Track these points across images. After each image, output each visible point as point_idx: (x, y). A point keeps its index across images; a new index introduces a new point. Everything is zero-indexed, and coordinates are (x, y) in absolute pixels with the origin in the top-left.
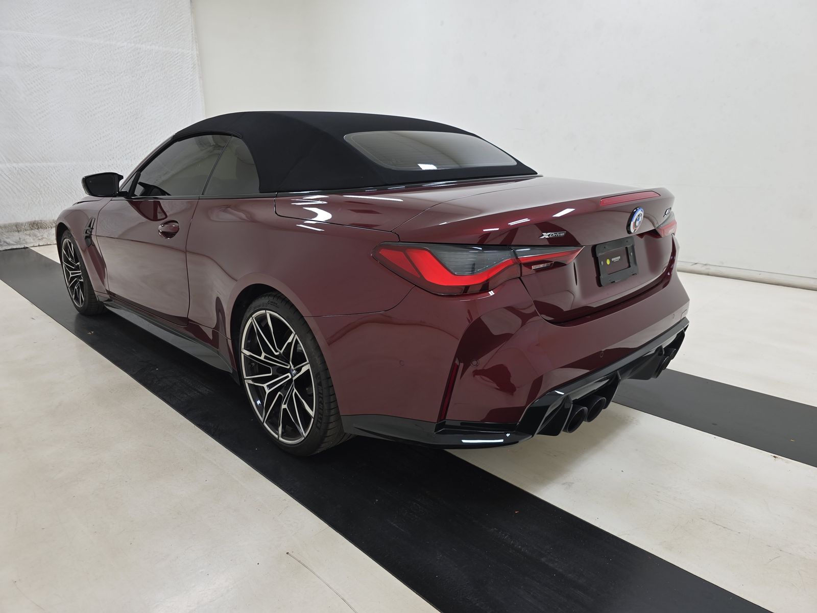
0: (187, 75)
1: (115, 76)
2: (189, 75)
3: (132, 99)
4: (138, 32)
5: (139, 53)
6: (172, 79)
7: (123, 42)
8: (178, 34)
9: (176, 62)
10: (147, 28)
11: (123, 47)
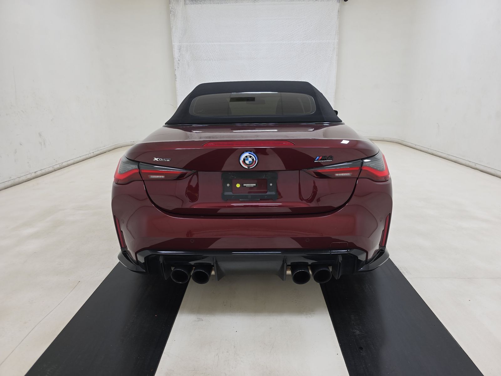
0: (330, 55)
1: (290, 59)
2: (331, 55)
3: (297, 71)
4: (306, 34)
5: (304, 46)
6: (320, 58)
7: (297, 41)
8: (327, 32)
9: (324, 48)
10: (311, 31)
11: (297, 43)
